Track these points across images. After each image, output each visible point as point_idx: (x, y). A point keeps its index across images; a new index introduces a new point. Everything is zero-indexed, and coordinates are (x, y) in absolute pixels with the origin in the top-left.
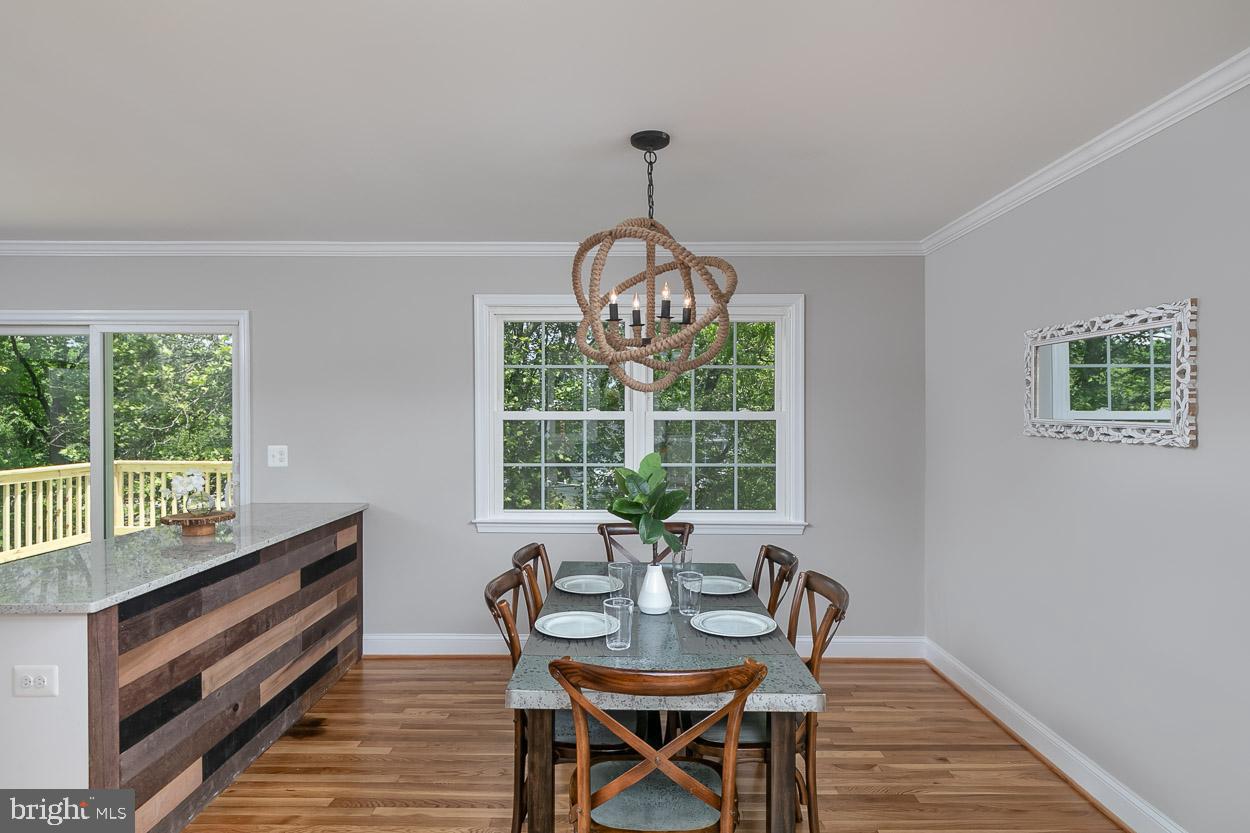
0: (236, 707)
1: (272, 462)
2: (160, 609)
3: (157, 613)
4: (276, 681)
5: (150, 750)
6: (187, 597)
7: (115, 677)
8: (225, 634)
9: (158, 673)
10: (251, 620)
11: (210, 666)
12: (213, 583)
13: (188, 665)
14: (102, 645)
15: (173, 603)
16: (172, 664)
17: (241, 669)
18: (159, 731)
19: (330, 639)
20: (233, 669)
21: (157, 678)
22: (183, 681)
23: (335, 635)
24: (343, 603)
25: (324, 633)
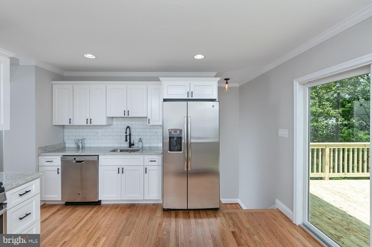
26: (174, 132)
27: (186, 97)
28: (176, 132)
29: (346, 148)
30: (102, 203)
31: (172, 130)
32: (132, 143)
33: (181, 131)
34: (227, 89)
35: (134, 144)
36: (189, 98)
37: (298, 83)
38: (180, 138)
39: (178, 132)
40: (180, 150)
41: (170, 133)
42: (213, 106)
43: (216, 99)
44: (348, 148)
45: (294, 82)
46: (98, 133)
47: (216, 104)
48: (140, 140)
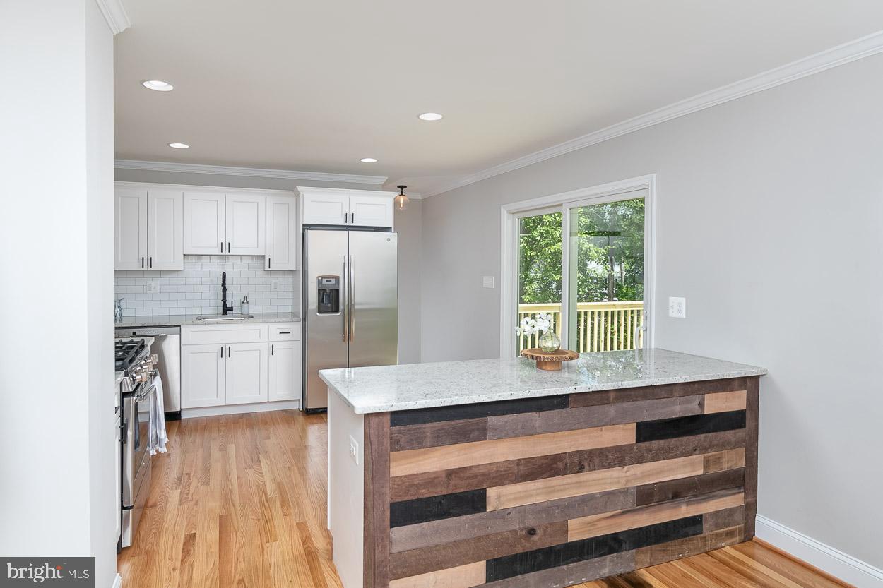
0: (532, 532)
1: (673, 313)
2: (437, 424)
3: (435, 427)
4: (592, 523)
5: (423, 535)
6: (470, 420)
7: (386, 467)
8: (519, 462)
9: (433, 476)
10: (555, 458)
11: (500, 485)
12: (503, 414)
13: (468, 478)
14: (374, 439)
15: (452, 422)
16: (450, 473)
17: (541, 499)
18: (436, 523)
19: (688, 504)
20: (531, 496)
21: (431, 479)
22: (462, 490)
23: (698, 502)
24: (714, 470)
25: (676, 496)
26: (327, 281)
27: (343, 223)
28: (330, 281)
29: (589, 311)
30: (184, 416)
31: (323, 277)
32: (229, 305)
33: (337, 279)
34: (401, 206)
35: (232, 308)
36: (347, 224)
37: (506, 212)
38: (337, 291)
39: (333, 281)
40: (337, 311)
41: (320, 282)
42: (389, 240)
43: (391, 228)
44: (592, 310)
45: (502, 208)
46: (153, 287)
47: (393, 236)
48: (245, 301)
